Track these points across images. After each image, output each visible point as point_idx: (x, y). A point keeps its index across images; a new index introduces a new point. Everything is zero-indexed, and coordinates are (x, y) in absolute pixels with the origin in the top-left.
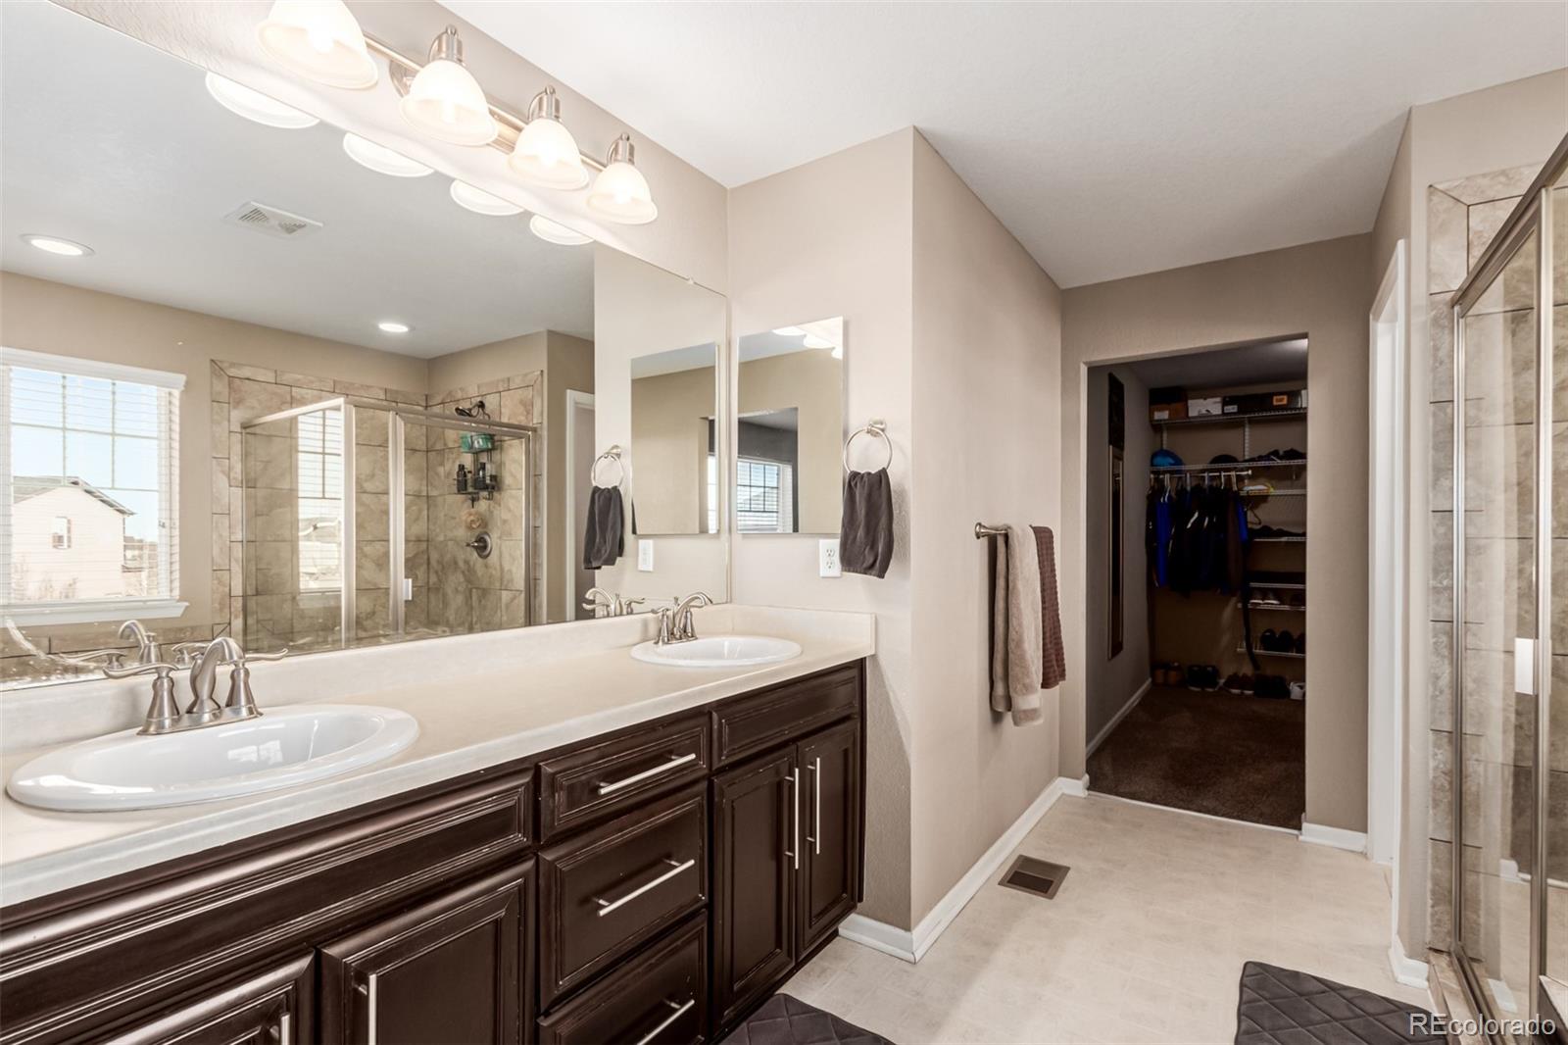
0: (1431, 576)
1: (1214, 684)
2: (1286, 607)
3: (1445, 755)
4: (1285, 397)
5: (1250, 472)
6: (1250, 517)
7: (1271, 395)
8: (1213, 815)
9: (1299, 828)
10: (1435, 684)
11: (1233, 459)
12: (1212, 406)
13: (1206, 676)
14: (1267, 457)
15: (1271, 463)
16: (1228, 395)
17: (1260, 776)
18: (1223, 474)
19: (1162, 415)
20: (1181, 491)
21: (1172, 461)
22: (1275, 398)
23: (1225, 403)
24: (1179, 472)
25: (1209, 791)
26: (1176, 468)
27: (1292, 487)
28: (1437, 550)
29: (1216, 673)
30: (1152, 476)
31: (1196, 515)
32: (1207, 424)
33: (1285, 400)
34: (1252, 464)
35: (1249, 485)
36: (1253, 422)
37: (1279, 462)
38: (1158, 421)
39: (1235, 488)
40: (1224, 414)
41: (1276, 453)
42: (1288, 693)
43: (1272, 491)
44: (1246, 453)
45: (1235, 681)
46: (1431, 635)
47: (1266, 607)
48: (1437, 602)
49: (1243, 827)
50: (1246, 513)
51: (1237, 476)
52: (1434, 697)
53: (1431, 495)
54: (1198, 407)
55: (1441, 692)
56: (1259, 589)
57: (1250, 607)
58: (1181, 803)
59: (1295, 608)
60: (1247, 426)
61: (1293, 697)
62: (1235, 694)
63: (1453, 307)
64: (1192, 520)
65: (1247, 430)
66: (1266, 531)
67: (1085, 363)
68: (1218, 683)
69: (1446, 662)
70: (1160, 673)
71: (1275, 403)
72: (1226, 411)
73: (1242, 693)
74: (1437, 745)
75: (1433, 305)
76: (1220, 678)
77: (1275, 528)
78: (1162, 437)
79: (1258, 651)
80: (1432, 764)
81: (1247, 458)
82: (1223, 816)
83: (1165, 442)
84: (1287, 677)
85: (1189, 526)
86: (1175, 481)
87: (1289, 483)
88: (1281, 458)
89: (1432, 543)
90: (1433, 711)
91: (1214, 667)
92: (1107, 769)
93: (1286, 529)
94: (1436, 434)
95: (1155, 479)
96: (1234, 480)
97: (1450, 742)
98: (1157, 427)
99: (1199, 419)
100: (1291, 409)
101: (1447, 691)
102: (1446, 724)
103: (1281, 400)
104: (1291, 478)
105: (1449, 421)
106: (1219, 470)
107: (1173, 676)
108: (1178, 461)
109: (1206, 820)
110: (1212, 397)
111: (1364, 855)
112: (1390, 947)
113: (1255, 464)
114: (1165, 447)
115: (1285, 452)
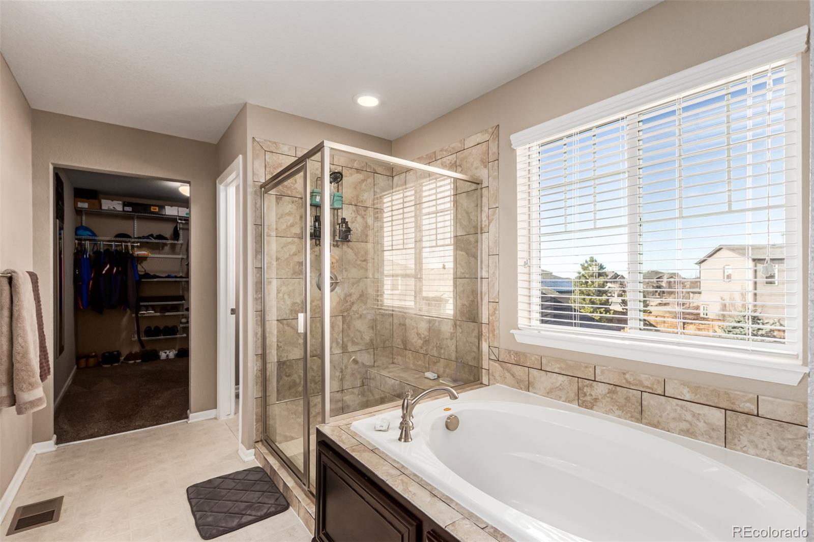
0: (255, 293)
1: (118, 361)
2: (158, 314)
3: (259, 364)
4: (157, 208)
5: (139, 244)
6: (139, 267)
7: (151, 205)
8: (143, 428)
9: (187, 417)
10: (256, 336)
11: (129, 237)
12: (117, 206)
13: (112, 357)
14: (148, 237)
15: (148, 240)
16: (127, 201)
17: (160, 401)
18: (123, 244)
19: (84, 205)
20: (97, 253)
21: (90, 234)
22: (152, 207)
23: (124, 205)
24: (95, 240)
25: (137, 417)
26: (93, 238)
27: (159, 254)
28: (257, 283)
29: (119, 354)
30: (76, 241)
31: (108, 266)
32: (113, 215)
33: (157, 209)
34: (140, 240)
35: (137, 251)
36: (139, 218)
37: (154, 241)
38: (80, 208)
39: (131, 252)
40: (124, 211)
41: (152, 235)
42: (158, 357)
43: (150, 255)
44: (135, 234)
45: (130, 356)
46: (255, 317)
47: (148, 315)
48: (257, 304)
49: (160, 428)
50: (137, 266)
51: (132, 245)
52: (256, 342)
53: (255, 261)
54: (107, 205)
55: (258, 339)
56: (144, 306)
57: (139, 315)
58: (124, 429)
59: (162, 314)
60: (136, 219)
61: (162, 358)
62: (131, 364)
63: (261, 188)
64: (106, 269)
65: (136, 221)
66: (147, 275)
67: (53, 164)
68: (120, 360)
69: (260, 327)
70: (83, 362)
71: (152, 210)
72: (125, 210)
73: (135, 362)
74: (257, 361)
75: (254, 186)
76: (121, 357)
77: (152, 274)
78: (82, 218)
79: (143, 338)
80: (255, 369)
81: (136, 236)
82: (149, 426)
83: (83, 222)
84: (157, 349)
85: (104, 272)
86: (92, 245)
87: (157, 251)
88: (155, 238)
89: (255, 280)
90: (256, 347)
91: (118, 351)
92: (66, 427)
93: (158, 274)
94: (256, 237)
95: (78, 243)
96: (130, 248)
97: (261, 358)
98: (79, 212)
99: (108, 212)
100: (160, 215)
101: (260, 338)
102: (260, 352)
103: (155, 209)
104: (159, 249)
105: (260, 233)
106: (121, 242)
107: (92, 361)
108: (94, 235)
109: (139, 432)
110: (118, 200)
111: (215, 418)
112: (238, 450)
113: (142, 240)
114: (84, 224)
115: (157, 236)
